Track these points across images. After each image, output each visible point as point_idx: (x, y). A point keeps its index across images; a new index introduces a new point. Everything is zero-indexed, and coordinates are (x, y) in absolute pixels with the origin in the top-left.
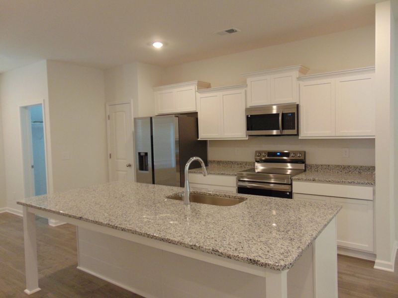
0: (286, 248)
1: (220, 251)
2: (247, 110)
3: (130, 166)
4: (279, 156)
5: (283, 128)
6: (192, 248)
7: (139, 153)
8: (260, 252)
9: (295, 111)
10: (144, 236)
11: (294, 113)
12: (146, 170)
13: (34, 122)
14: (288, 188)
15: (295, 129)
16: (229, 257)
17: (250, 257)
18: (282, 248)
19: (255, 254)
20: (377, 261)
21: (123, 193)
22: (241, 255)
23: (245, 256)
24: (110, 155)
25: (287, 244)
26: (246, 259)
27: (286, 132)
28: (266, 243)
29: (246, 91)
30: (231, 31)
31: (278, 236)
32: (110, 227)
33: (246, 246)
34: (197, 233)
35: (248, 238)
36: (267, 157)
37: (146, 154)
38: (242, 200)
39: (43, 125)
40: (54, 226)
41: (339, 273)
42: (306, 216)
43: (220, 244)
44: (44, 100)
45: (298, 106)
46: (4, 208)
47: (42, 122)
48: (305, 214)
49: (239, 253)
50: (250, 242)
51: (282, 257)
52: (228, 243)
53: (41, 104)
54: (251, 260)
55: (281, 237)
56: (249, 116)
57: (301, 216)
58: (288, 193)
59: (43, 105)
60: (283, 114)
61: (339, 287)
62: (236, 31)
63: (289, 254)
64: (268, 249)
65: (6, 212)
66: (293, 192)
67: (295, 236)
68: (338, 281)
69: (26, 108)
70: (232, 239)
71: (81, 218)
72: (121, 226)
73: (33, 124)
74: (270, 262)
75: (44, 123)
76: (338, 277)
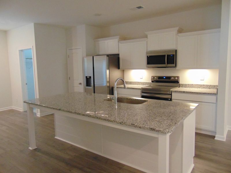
0: (169, 124)
1: (135, 125)
2: (147, 53)
3: (80, 84)
4: (164, 79)
5: (168, 63)
6: (121, 124)
7: (86, 77)
8: (156, 125)
9: (174, 53)
10: (95, 118)
11: (174, 55)
12: (90, 86)
13: (26, 59)
14: (169, 96)
15: (174, 64)
16: (140, 127)
17: (151, 127)
18: (167, 123)
19: (153, 126)
20: (216, 136)
21: (80, 98)
22: (146, 126)
23: (148, 127)
24: (70, 77)
25: (170, 122)
26: (149, 128)
27: (169, 65)
28: (159, 121)
29: (147, 42)
30: (140, 7)
31: (165, 118)
32: (76, 114)
33: (148, 122)
34: (122, 116)
35: (149, 119)
36: (158, 80)
37: (90, 77)
38: (145, 101)
39: (32, 60)
40: (39, 116)
41: (195, 141)
42: (180, 109)
43: (135, 121)
44: (33, 46)
45: (176, 51)
46: (11, 107)
47: (32, 59)
48: (179, 108)
49: (145, 125)
50: (151, 121)
51: (167, 127)
52: (139, 121)
53: (31, 49)
54: (151, 128)
55: (166, 119)
56: (149, 56)
57: (177, 109)
58: (169, 99)
59: (32, 49)
60: (167, 55)
61: (195, 148)
62: (142, 8)
63: (171, 126)
64: (160, 124)
65: (12, 109)
66: (172, 98)
67: (174, 118)
68: (195, 145)
69: (22, 51)
70: (141, 120)
71: (60, 109)
72: (82, 113)
73: (26, 60)
74: (161, 130)
75: (33, 60)
76: (195, 143)
